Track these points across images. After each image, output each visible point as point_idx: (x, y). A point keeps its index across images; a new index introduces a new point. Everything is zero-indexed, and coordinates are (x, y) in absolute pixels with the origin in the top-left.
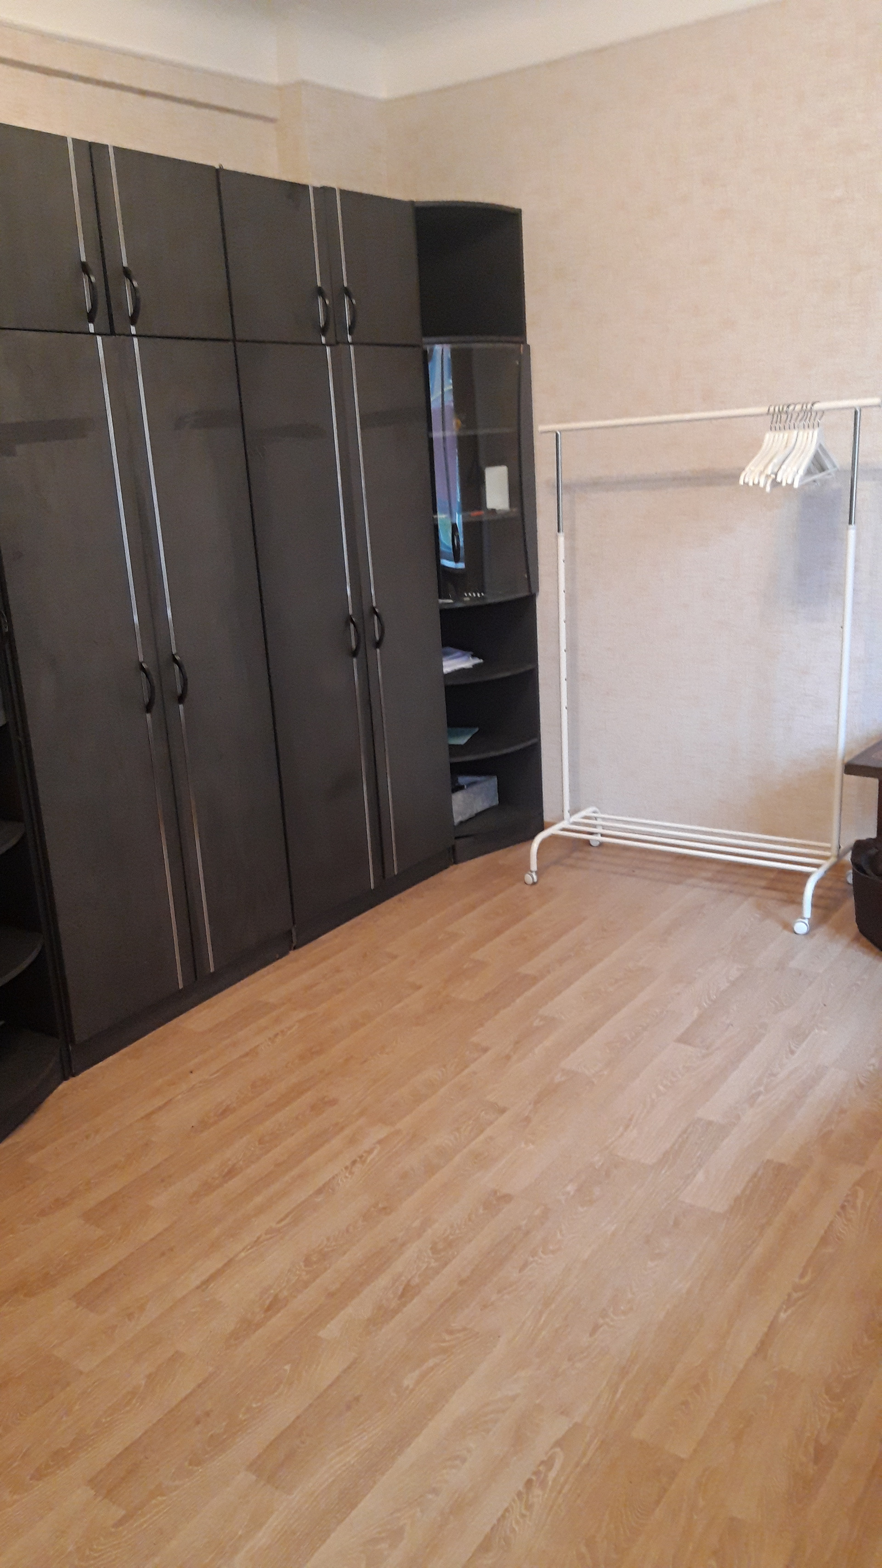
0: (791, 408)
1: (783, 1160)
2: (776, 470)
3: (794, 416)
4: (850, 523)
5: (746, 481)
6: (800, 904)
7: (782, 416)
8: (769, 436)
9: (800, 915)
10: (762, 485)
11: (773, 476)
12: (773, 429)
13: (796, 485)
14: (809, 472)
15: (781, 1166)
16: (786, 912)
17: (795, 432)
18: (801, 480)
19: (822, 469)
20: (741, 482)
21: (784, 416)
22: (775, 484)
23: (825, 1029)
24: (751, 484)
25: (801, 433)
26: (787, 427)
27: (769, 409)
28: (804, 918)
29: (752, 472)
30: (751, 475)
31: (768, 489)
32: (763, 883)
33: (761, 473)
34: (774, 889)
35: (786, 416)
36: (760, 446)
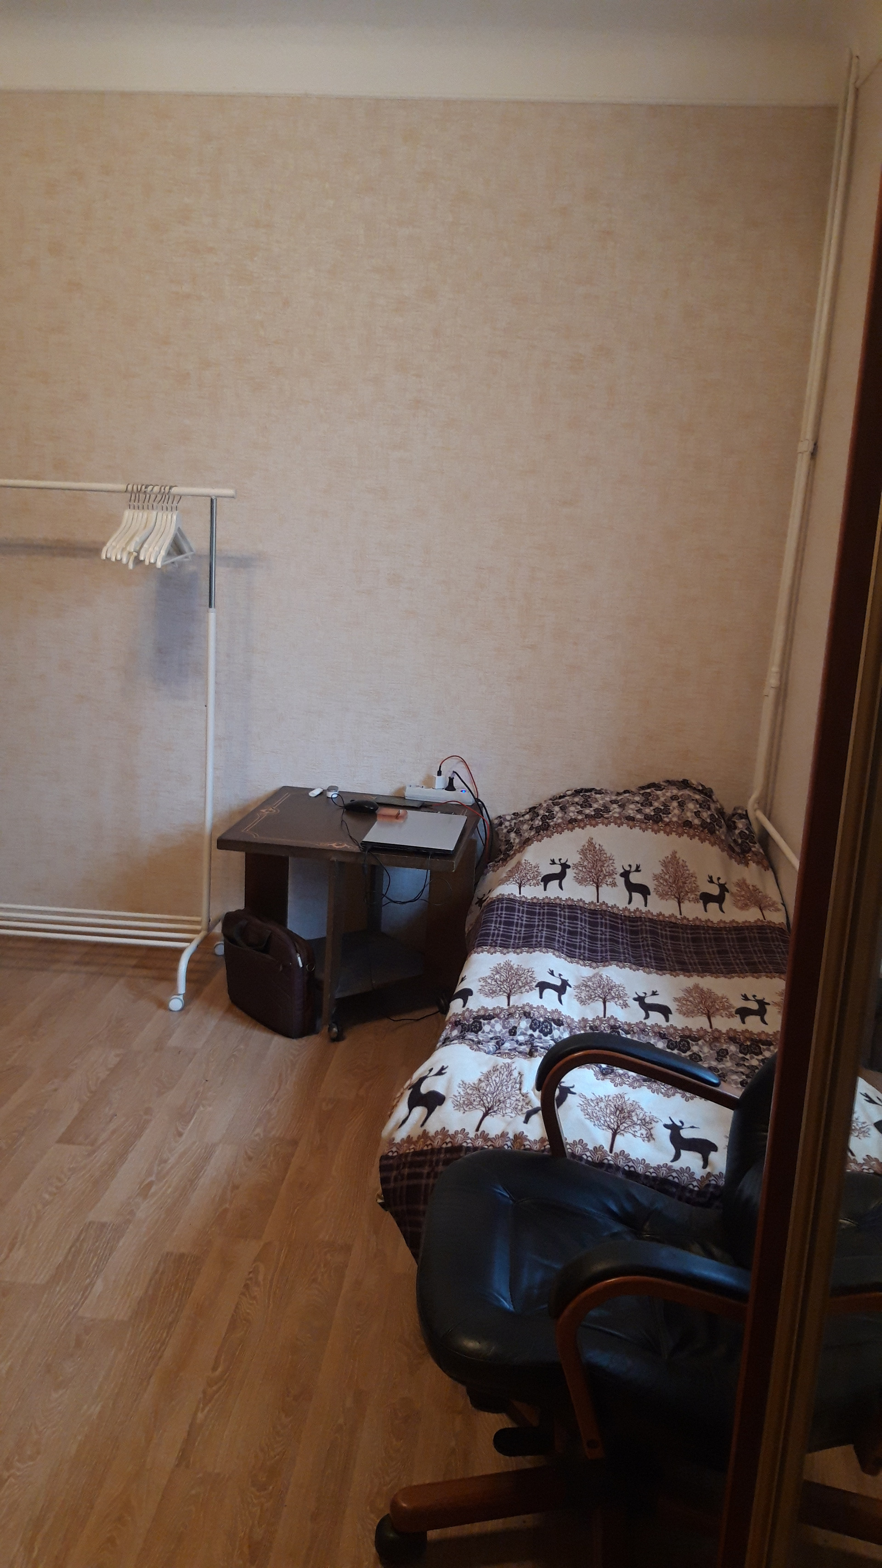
0: (150, 488)
1: (183, 1250)
2: (138, 549)
3: (153, 497)
4: (210, 606)
5: (109, 556)
6: (174, 980)
7: (140, 495)
8: (128, 514)
9: (174, 991)
10: (124, 561)
11: (135, 554)
12: (132, 507)
13: (159, 565)
14: (169, 554)
15: (182, 1256)
16: (159, 989)
17: (154, 513)
18: (163, 561)
19: (180, 552)
20: (104, 557)
21: (142, 496)
22: (138, 561)
23: (210, 1106)
24: (113, 559)
25: (160, 514)
26: (145, 507)
27: (127, 488)
28: (180, 994)
29: (114, 547)
30: (113, 550)
31: (131, 566)
32: (133, 962)
33: (123, 549)
34: (145, 967)
35: (144, 496)
36: (119, 524)
